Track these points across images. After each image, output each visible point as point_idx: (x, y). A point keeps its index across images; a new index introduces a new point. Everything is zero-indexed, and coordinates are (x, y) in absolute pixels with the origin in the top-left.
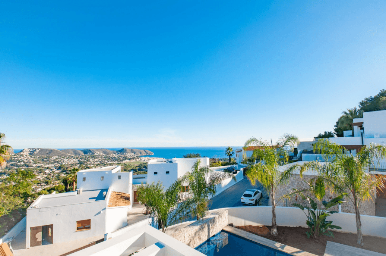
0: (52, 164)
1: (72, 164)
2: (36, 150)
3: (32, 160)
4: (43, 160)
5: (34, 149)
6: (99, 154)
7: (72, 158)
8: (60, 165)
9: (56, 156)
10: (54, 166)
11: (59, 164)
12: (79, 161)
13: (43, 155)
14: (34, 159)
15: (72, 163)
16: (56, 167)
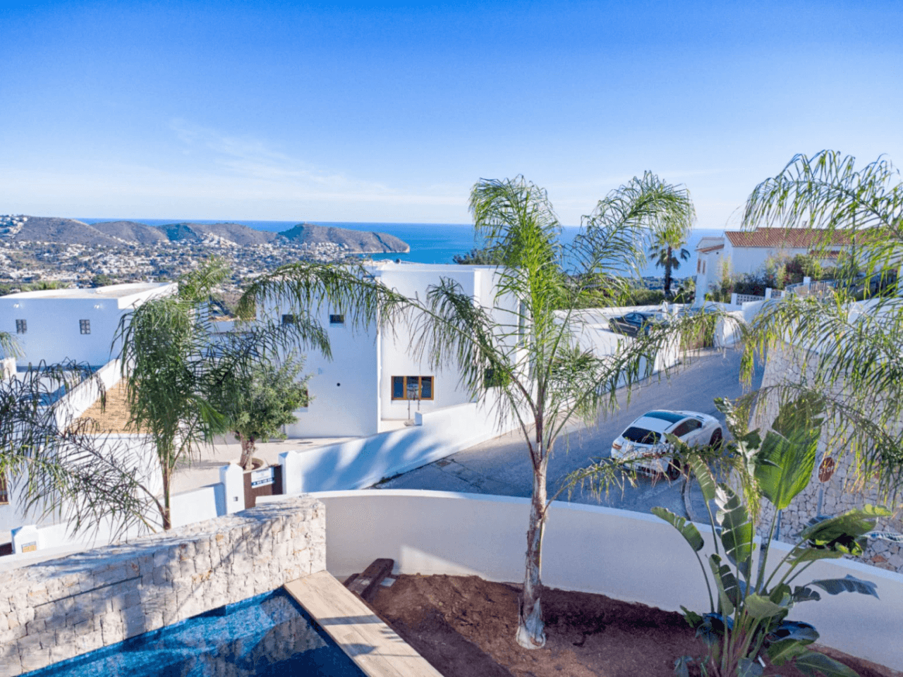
0: (68, 270)
1: (133, 275)
2: (15, 222)
3: (5, 254)
4: (39, 257)
5: (9, 219)
6: (219, 242)
7: (132, 254)
8: (94, 275)
9: (80, 246)
10: (76, 279)
11: (93, 272)
12: (153, 263)
13: (40, 239)
14: (12, 252)
15: (133, 271)
16: (81, 282)
